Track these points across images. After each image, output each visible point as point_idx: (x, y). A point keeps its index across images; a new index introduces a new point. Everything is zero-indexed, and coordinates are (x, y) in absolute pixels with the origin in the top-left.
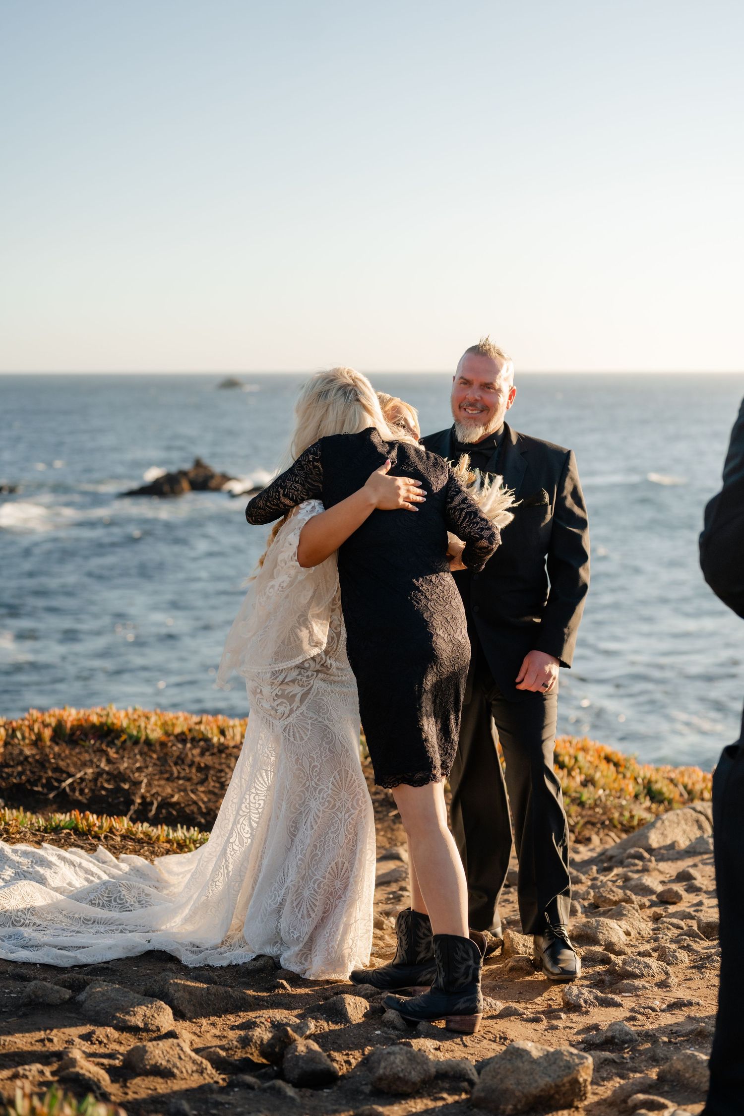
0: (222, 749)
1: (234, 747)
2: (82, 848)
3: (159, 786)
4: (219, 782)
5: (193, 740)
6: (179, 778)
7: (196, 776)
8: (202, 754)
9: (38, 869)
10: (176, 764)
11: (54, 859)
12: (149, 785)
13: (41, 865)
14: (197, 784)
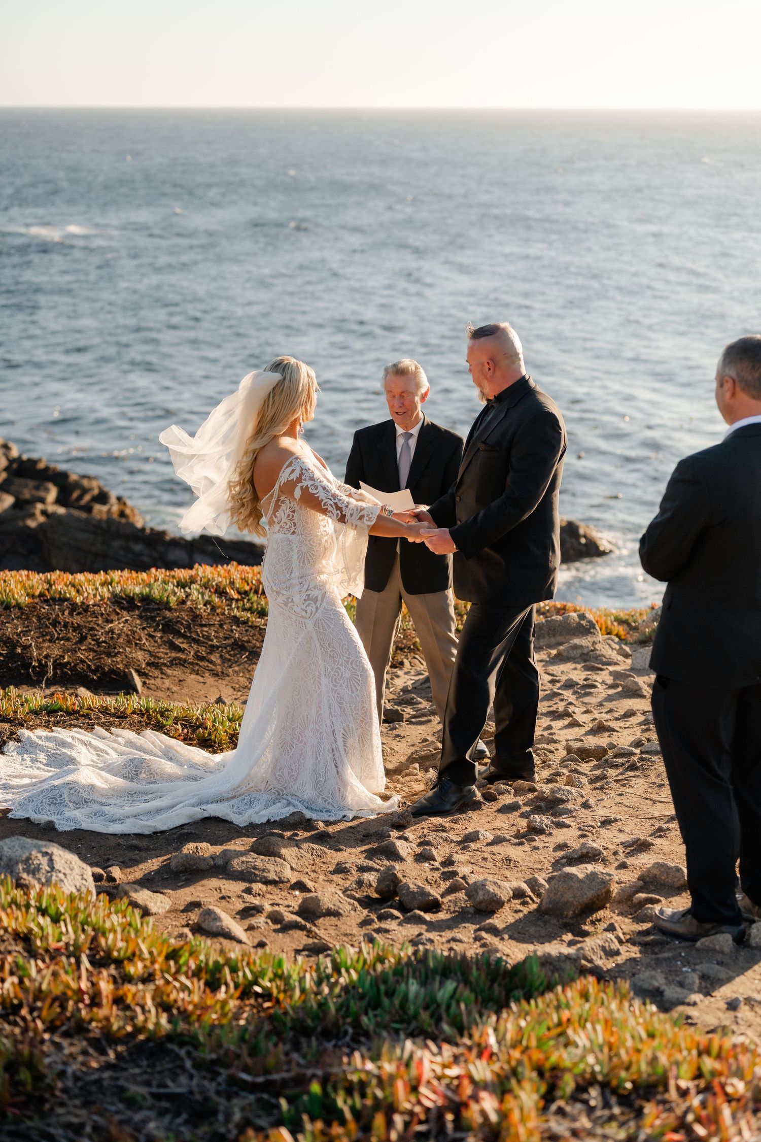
0: (85, 609)
1: (94, 606)
2: (80, 727)
3: (49, 647)
4: (93, 640)
5: (53, 599)
6: (58, 639)
7: (74, 636)
8: (71, 614)
9: (64, 750)
10: (54, 626)
11: (70, 740)
12: (38, 648)
13: (63, 747)
14: (76, 643)
